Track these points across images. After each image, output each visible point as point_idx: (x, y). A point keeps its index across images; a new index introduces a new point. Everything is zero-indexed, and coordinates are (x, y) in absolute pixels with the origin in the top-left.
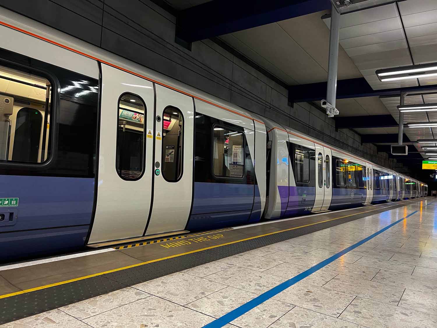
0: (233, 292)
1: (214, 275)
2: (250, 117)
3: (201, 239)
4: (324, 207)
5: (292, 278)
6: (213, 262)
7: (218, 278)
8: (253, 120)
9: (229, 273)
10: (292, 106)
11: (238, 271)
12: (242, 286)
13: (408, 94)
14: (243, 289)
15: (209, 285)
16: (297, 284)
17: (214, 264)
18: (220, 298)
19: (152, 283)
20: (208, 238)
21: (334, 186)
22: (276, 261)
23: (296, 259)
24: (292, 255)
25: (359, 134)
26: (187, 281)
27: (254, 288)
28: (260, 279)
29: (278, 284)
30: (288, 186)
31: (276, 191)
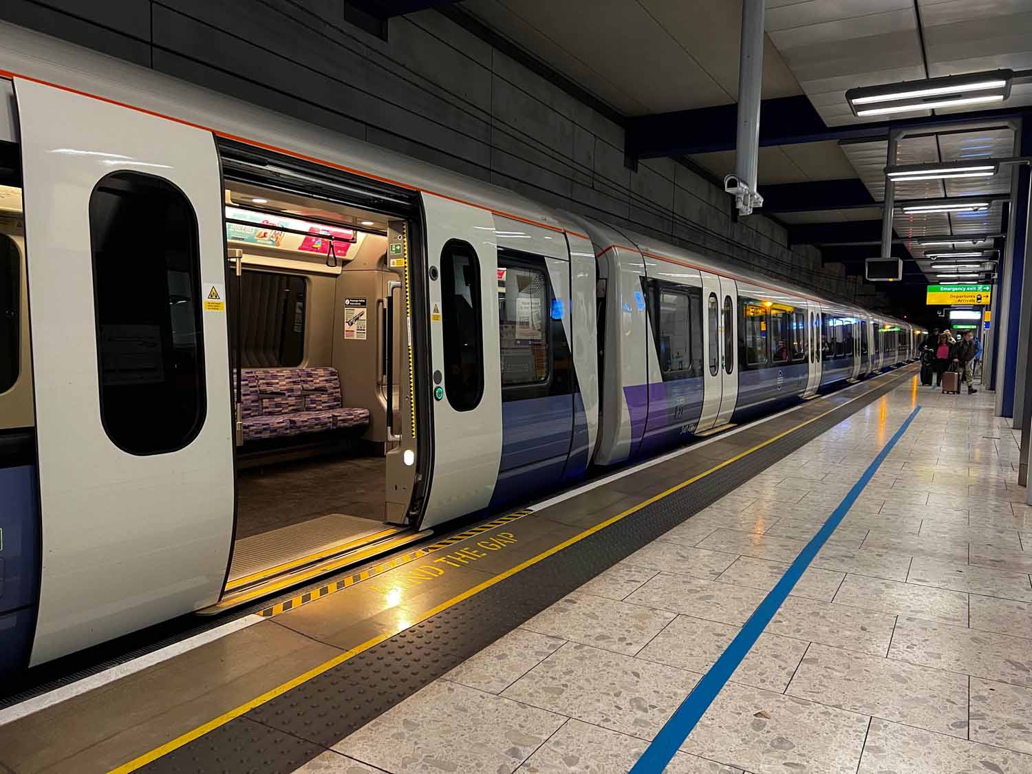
0: (585, 740)
1: (525, 681)
2: (559, 227)
3: (464, 556)
4: (722, 417)
5: (709, 668)
6: (511, 632)
7: (537, 692)
8: (564, 234)
9: (558, 668)
10: (634, 168)
11: (576, 658)
12: (600, 713)
13: (905, 134)
14: (605, 724)
15: (522, 718)
16: (727, 688)
17: (515, 639)
18: (561, 763)
19: (382, 728)
20: (481, 550)
21: (743, 366)
22: (658, 612)
23: (701, 598)
24: (688, 587)
25: (784, 224)
26: (465, 710)
27: (630, 718)
28: (637, 682)
29: (683, 694)
30: (646, 383)
31: (620, 397)
